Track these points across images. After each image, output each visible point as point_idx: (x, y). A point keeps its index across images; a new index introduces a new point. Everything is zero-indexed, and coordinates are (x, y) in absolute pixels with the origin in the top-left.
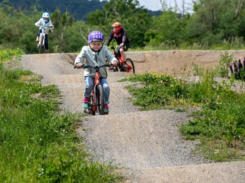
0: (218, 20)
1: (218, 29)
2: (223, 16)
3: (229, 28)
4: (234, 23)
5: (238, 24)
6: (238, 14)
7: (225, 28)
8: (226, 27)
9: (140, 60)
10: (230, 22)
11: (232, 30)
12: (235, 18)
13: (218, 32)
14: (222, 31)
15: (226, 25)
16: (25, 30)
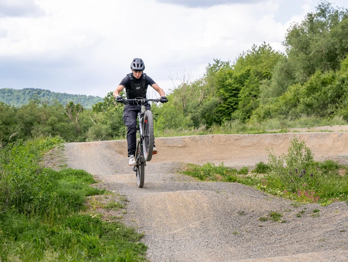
0: (187, 107)
1: (187, 113)
2: (191, 104)
3: (195, 112)
4: (198, 109)
5: (201, 109)
6: (201, 102)
7: (192, 113)
8: (193, 111)
9: (181, 145)
10: (195, 108)
11: (197, 113)
12: (199, 106)
13: (187, 115)
14: (190, 114)
15: (193, 110)
16: (50, 116)
